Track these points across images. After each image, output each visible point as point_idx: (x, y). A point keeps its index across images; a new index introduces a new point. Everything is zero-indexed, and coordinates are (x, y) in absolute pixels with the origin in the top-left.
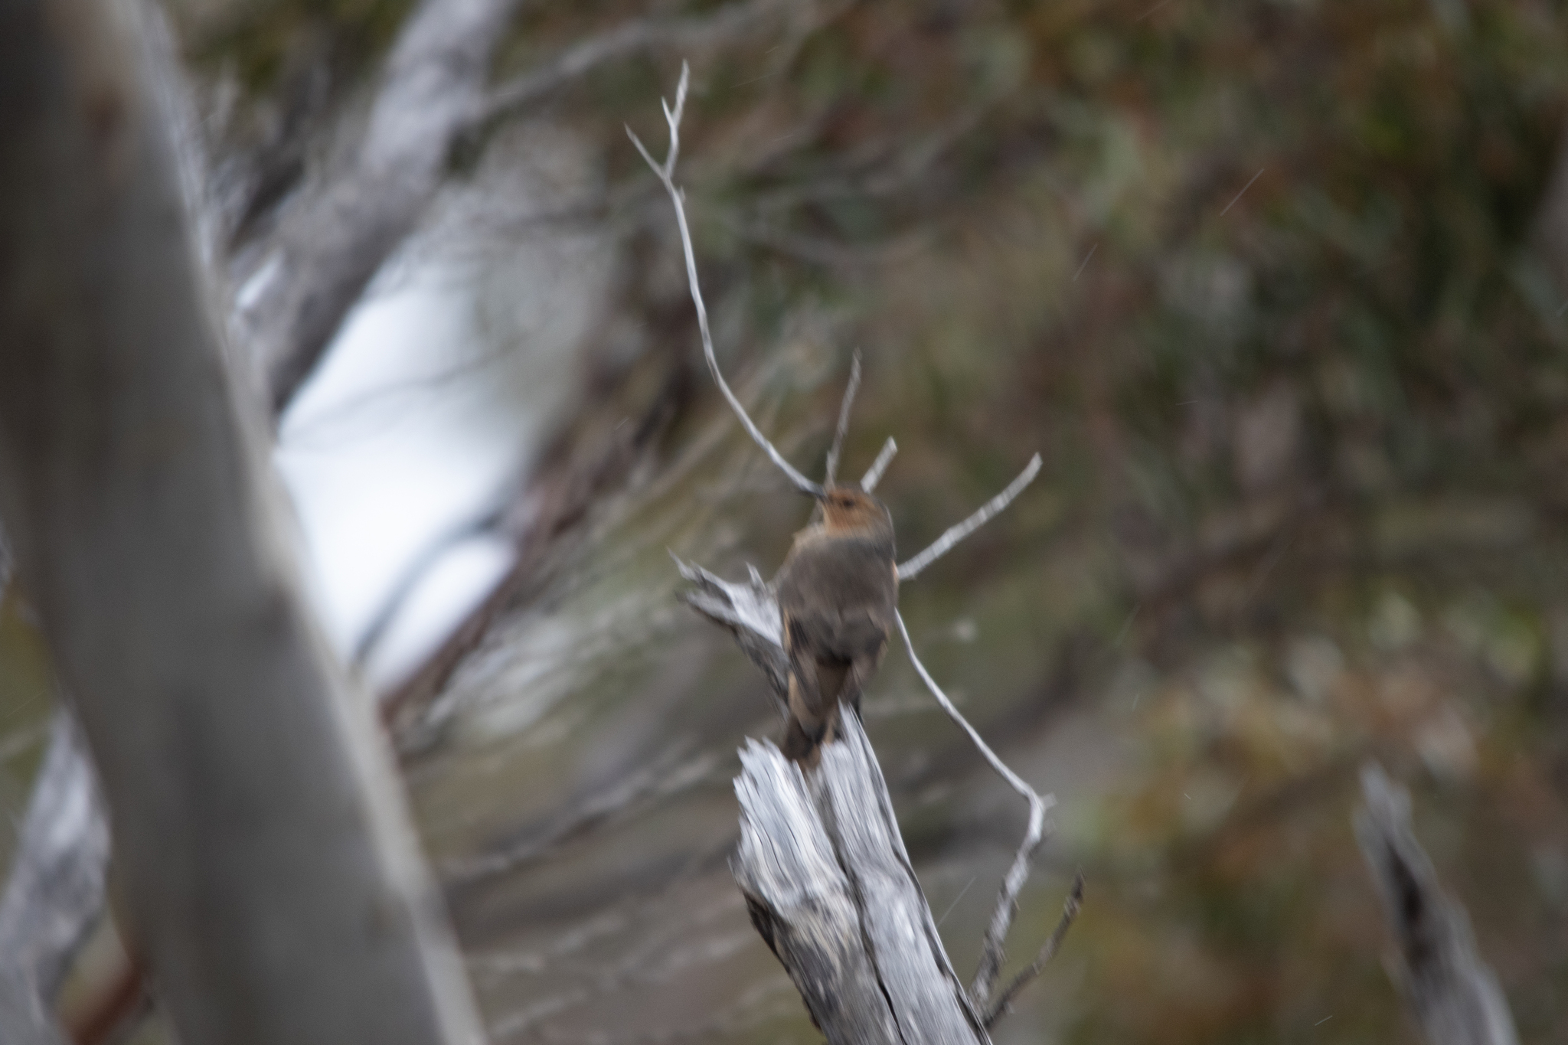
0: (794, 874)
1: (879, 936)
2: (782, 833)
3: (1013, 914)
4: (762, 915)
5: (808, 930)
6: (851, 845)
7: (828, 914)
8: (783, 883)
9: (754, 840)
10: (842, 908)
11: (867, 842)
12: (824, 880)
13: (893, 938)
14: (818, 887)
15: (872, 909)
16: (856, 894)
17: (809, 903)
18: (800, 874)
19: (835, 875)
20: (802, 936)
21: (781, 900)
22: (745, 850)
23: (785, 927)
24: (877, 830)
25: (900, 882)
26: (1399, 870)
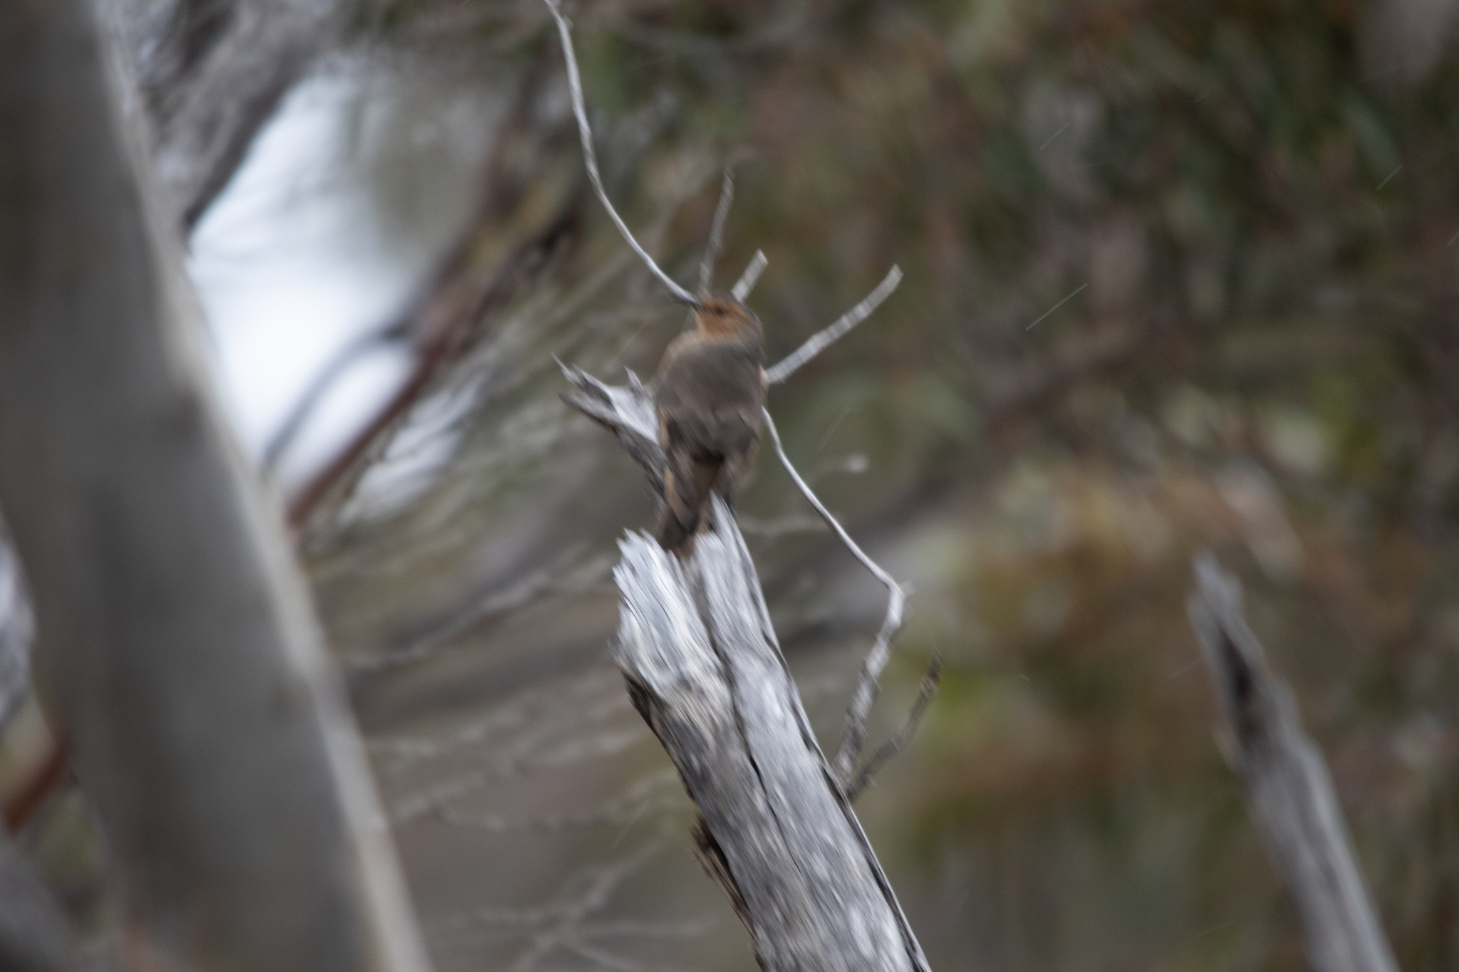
0: (670, 656)
1: (749, 714)
2: (659, 618)
3: (875, 694)
4: (642, 695)
5: (683, 708)
6: (724, 630)
7: (701, 693)
8: (660, 664)
9: (633, 625)
10: (715, 688)
11: (738, 626)
12: (698, 663)
13: (762, 716)
14: (693, 668)
15: (742, 689)
16: (728, 676)
17: (685, 683)
18: (676, 656)
19: (709, 657)
20: (678, 714)
21: (658, 680)
22: (625, 634)
23: (661, 704)
24: (748, 615)
25: (768, 663)
26: (1230, 653)
